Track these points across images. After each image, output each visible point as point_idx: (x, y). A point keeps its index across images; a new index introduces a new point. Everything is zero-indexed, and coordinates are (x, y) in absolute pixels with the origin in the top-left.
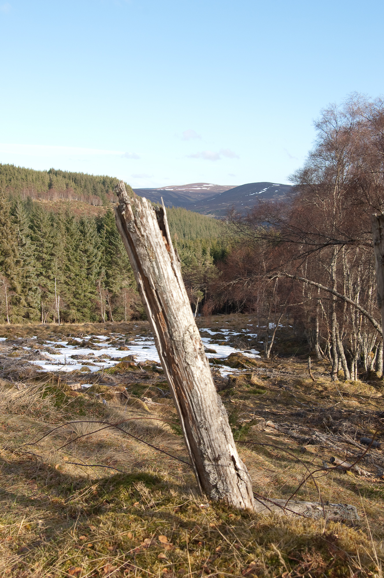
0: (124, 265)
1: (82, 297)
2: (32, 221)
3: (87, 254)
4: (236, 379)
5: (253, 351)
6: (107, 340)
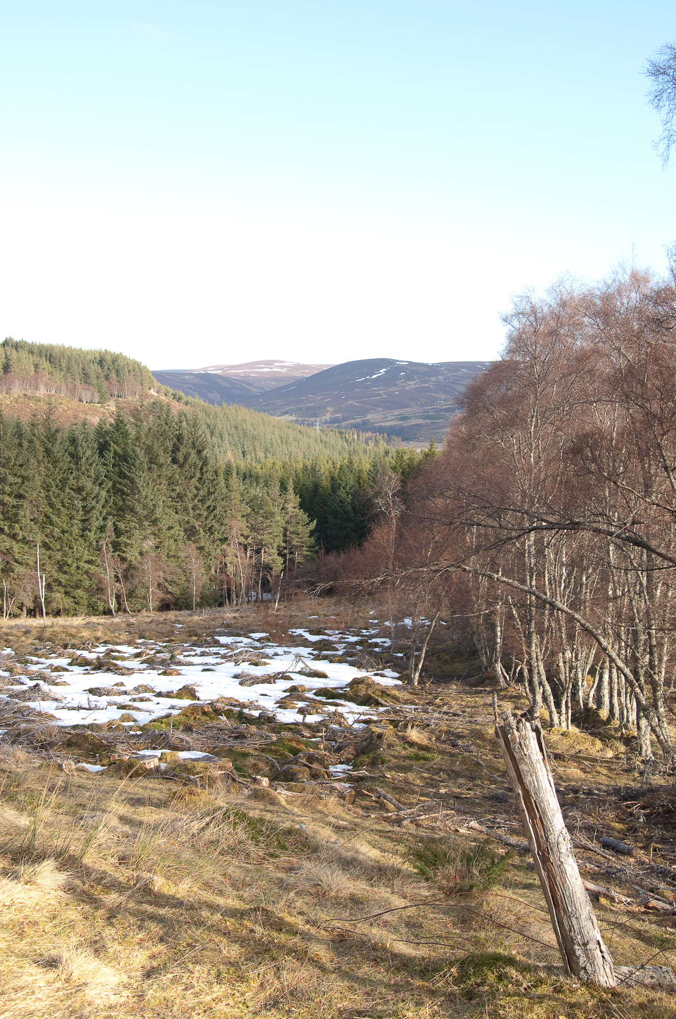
0: (145, 512)
1: (73, 570)
3: (81, 495)
4: (382, 734)
5: (388, 672)
6: (138, 655)
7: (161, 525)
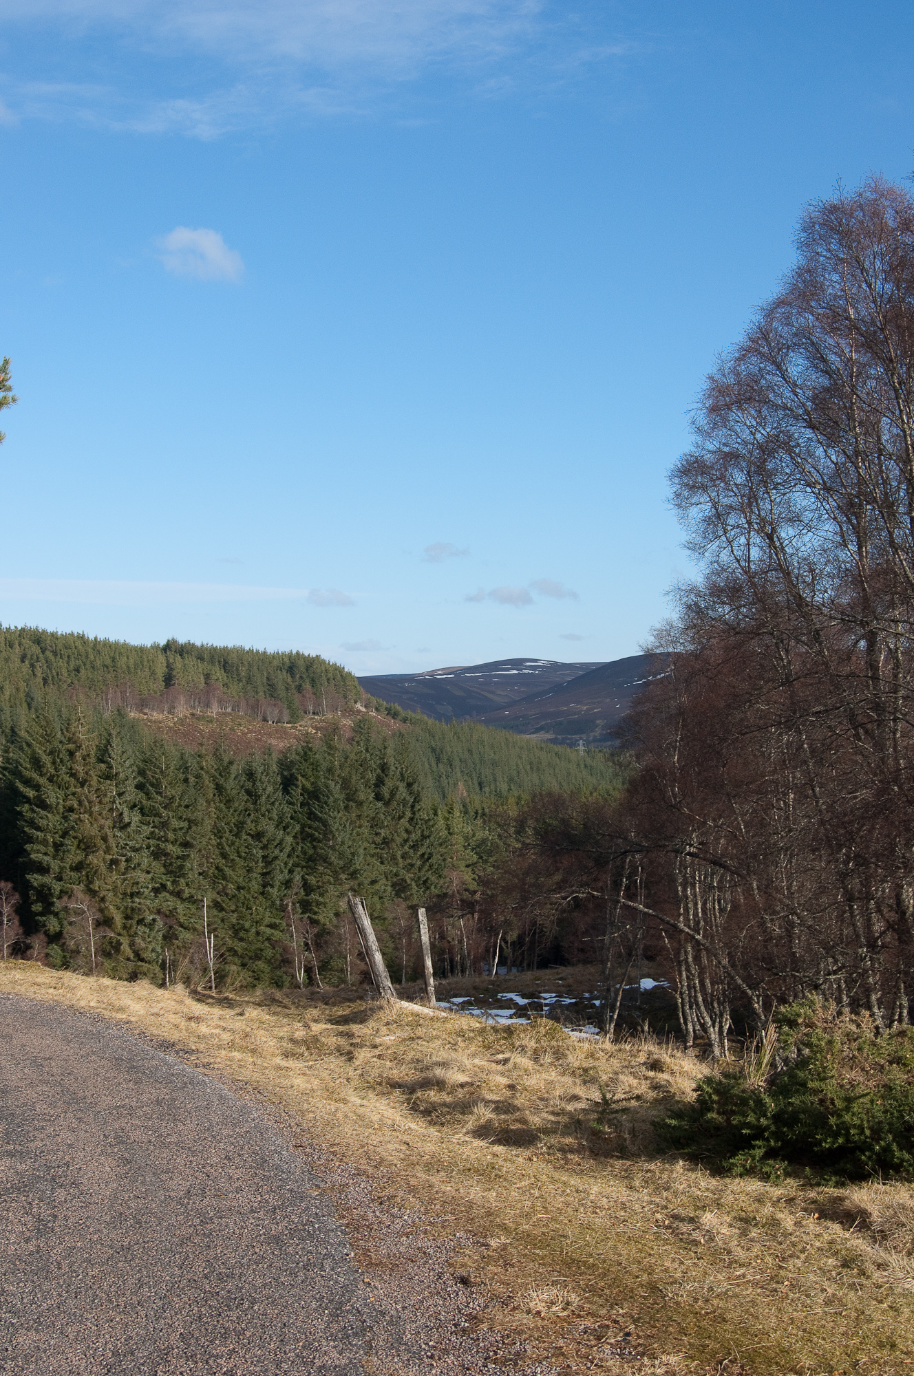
0: (341, 863)
1: (251, 935)
2: (142, 773)
3: (261, 842)
7: (361, 879)
